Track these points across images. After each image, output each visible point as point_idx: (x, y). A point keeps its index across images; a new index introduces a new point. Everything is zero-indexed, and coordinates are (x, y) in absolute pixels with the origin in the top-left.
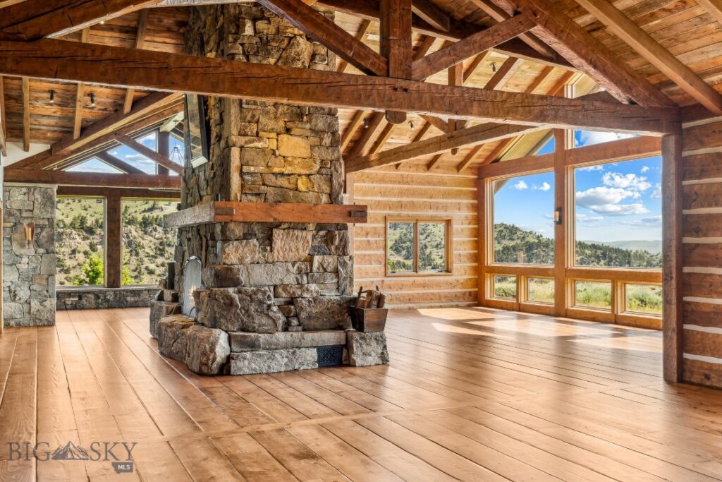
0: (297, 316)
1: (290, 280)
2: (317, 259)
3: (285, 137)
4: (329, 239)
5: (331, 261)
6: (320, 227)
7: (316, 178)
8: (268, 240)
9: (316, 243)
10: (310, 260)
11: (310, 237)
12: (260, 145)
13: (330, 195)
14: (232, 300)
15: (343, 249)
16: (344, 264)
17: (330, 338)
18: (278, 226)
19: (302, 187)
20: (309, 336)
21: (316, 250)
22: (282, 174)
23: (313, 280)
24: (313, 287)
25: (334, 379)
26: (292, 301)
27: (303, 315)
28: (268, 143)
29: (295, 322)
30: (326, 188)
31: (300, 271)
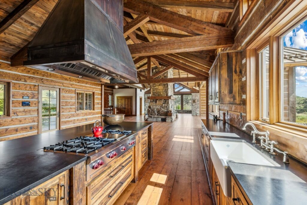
0: (159, 113)
1: (159, 108)
2: (163, 105)
3: (159, 86)
4: (166, 102)
5: (166, 105)
6: (164, 100)
7: (164, 92)
8: (156, 102)
9: (164, 102)
10: (162, 105)
11: (163, 101)
12: (155, 88)
13: (166, 95)
14: (150, 110)
15: (168, 103)
16: (168, 106)
17: (163, 117)
18: (158, 100)
19: (162, 93)
20: (160, 116)
21: (163, 103)
22: (159, 92)
23: (163, 108)
24: (162, 109)
25: (164, 123)
26: (159, 111)
27: (160, 113)
28: (157, 87)
29: (159, 114)
30: (165, 93)
31: (161, 107)
